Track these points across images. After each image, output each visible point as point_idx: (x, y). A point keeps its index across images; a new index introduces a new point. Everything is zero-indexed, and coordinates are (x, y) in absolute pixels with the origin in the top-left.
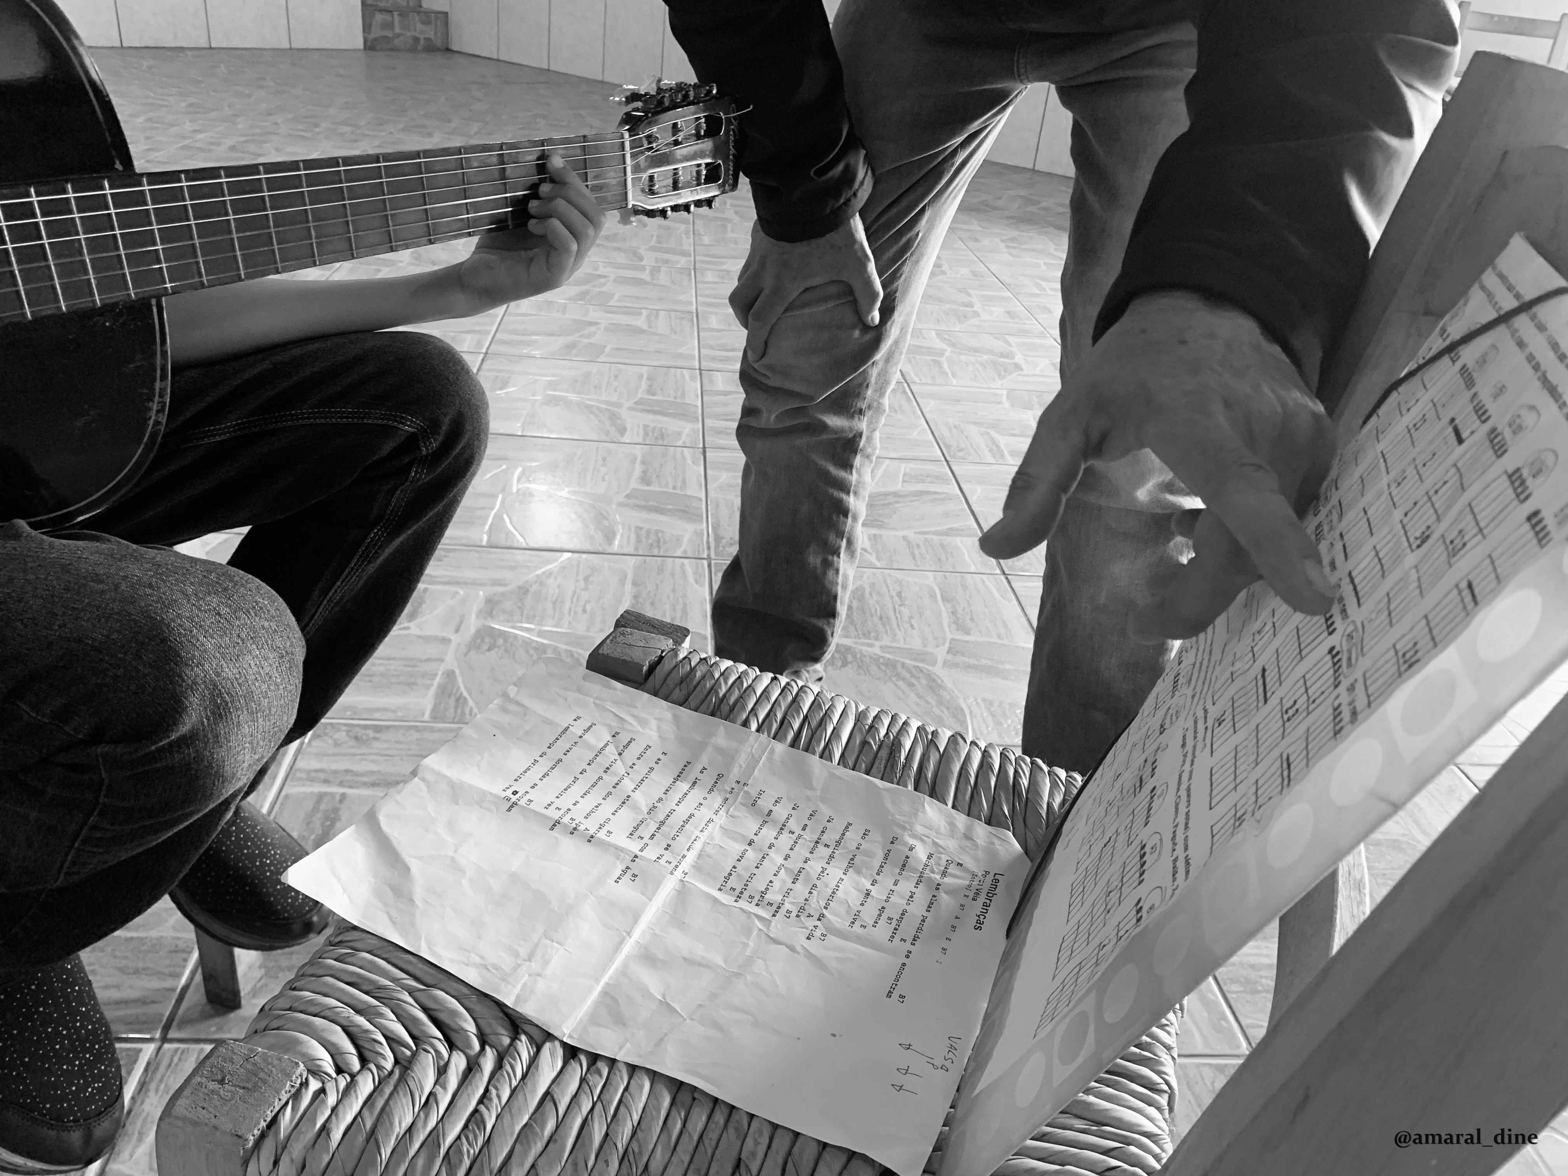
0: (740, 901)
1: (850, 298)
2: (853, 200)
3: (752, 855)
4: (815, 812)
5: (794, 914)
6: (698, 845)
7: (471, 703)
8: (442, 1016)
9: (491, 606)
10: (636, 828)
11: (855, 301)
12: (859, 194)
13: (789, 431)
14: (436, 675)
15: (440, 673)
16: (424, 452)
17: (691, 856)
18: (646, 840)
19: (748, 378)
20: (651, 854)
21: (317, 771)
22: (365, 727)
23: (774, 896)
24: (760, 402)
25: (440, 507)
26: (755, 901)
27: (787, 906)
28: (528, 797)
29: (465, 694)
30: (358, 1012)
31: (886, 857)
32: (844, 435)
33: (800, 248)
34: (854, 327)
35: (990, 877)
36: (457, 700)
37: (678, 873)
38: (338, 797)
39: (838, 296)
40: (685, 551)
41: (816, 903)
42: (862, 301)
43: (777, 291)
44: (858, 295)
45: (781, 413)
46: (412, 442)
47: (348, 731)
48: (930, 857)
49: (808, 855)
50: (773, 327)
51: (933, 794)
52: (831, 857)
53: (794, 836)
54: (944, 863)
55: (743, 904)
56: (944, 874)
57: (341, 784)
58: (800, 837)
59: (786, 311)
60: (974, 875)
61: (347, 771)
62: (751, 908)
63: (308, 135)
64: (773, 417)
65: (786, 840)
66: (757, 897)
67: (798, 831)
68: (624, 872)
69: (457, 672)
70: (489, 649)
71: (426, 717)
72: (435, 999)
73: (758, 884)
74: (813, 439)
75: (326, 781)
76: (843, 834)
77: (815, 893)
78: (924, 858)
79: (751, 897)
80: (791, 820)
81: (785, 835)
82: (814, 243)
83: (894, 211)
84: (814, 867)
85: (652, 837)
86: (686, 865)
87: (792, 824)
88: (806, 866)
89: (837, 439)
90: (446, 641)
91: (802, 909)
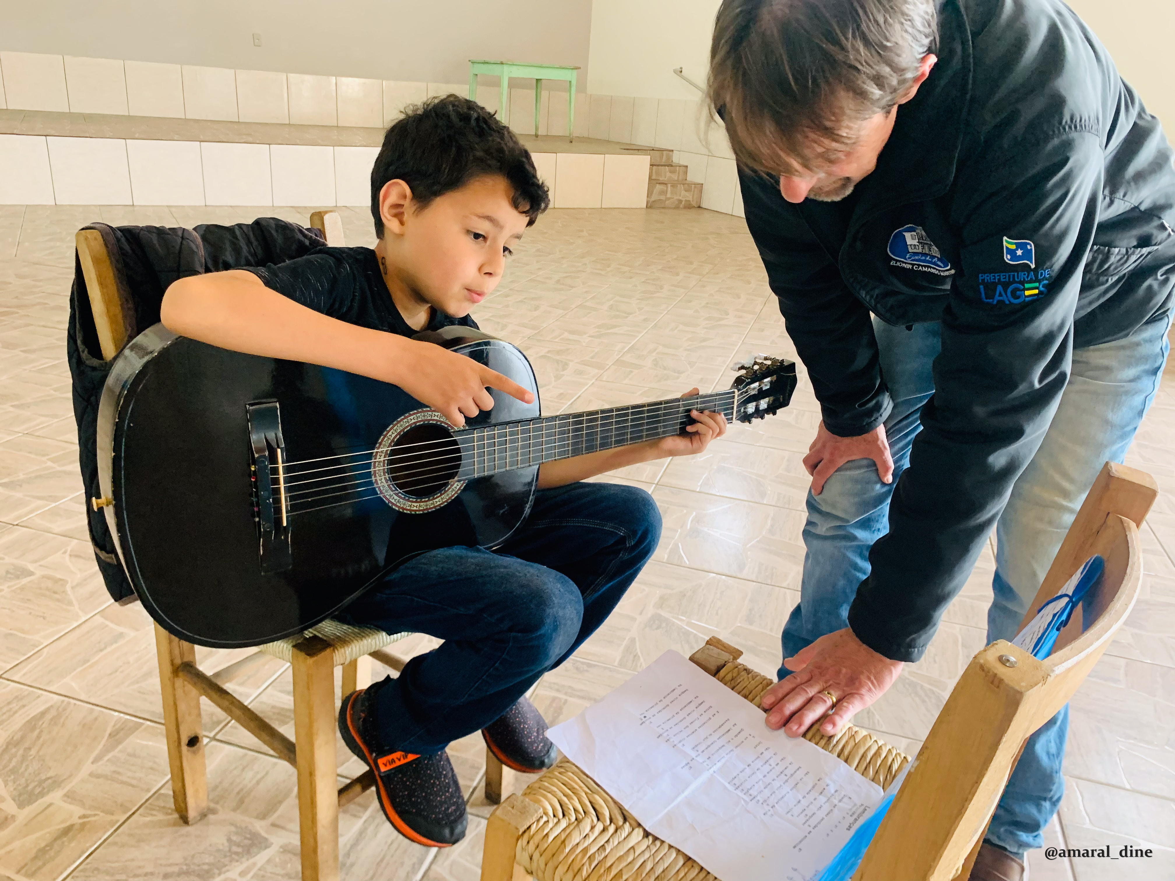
0: (737, 791)
1: (874, 468)
2: (879, 418)
3: (748, 771)
4: (784, 758)
5: (761, 802)
6: (723, 761)
7: (642, 659)
8: (597, 807)
9: (663, 601)
10: (696, 746)
11: (877, 470)
12: (883, 415)
13: (833, 538)
14: (625, 639)
15: (627, 638)
16: (628, 545)
17: (719, 765)
18: (700, 752)
19: (811, 505)
20: (700, 759)
21: (554, 683)
22: (583, 663)
23: (753, 792)
24: (816, 518)
25: (631, 571)
26: (744, 792)
27: (759, 798)
28: (650, 720)
29: (639, 654)
30: (564, 795)
31: (813, 787)
32: (868, 543)
33: (847, 440)
34: (876, 483)
35: (863, 807)
36: (635, 656)
37: (711, 771)
38: (563, 701)
39: (868, 466)
40: (789, 584)
41: (772, 800)
42: (881, 470)
43: (831, 461)
44: (878, 466)
45: (830, 527)
46: (623, 540)
47: (574, 664)
48: (836, 791)
49: (775, 778)
50: (828, 479)
51: (846, 761)
52: (787, 781)
53: (771, 768)
54: (842, 796)
55: (738, 792)
56: (840, 801)
57: (566, 694)
58: (774, 768)
59: (836, 471)
60: (855, 805)
61: (570, 687)
62: (741, 795)
63: (603, 273)
64: (824, 529)
65: (767, 768)
66: (745, 791)
67: (773, 765)
68: (687, 765)
69: (637, 639)
70: (657, 629)
71: (616, 664)
72: (595, 799)
73: (747, 785)
74: (849, 544)
75: (558, 691)
76: (795, 772)
77: (773, 795)
78: (833, 791)
79: (743, 790)
80: (772, 760)
81: (767, 765)
82: (855, 438)
83: (904, 423)
84: (777, 784)
85: (703, 751)
86: (715, 768)
87: (772, 762)
88: (773, 782)
89: (863, 545)
90: (634, 619)
91: (765, 801)
